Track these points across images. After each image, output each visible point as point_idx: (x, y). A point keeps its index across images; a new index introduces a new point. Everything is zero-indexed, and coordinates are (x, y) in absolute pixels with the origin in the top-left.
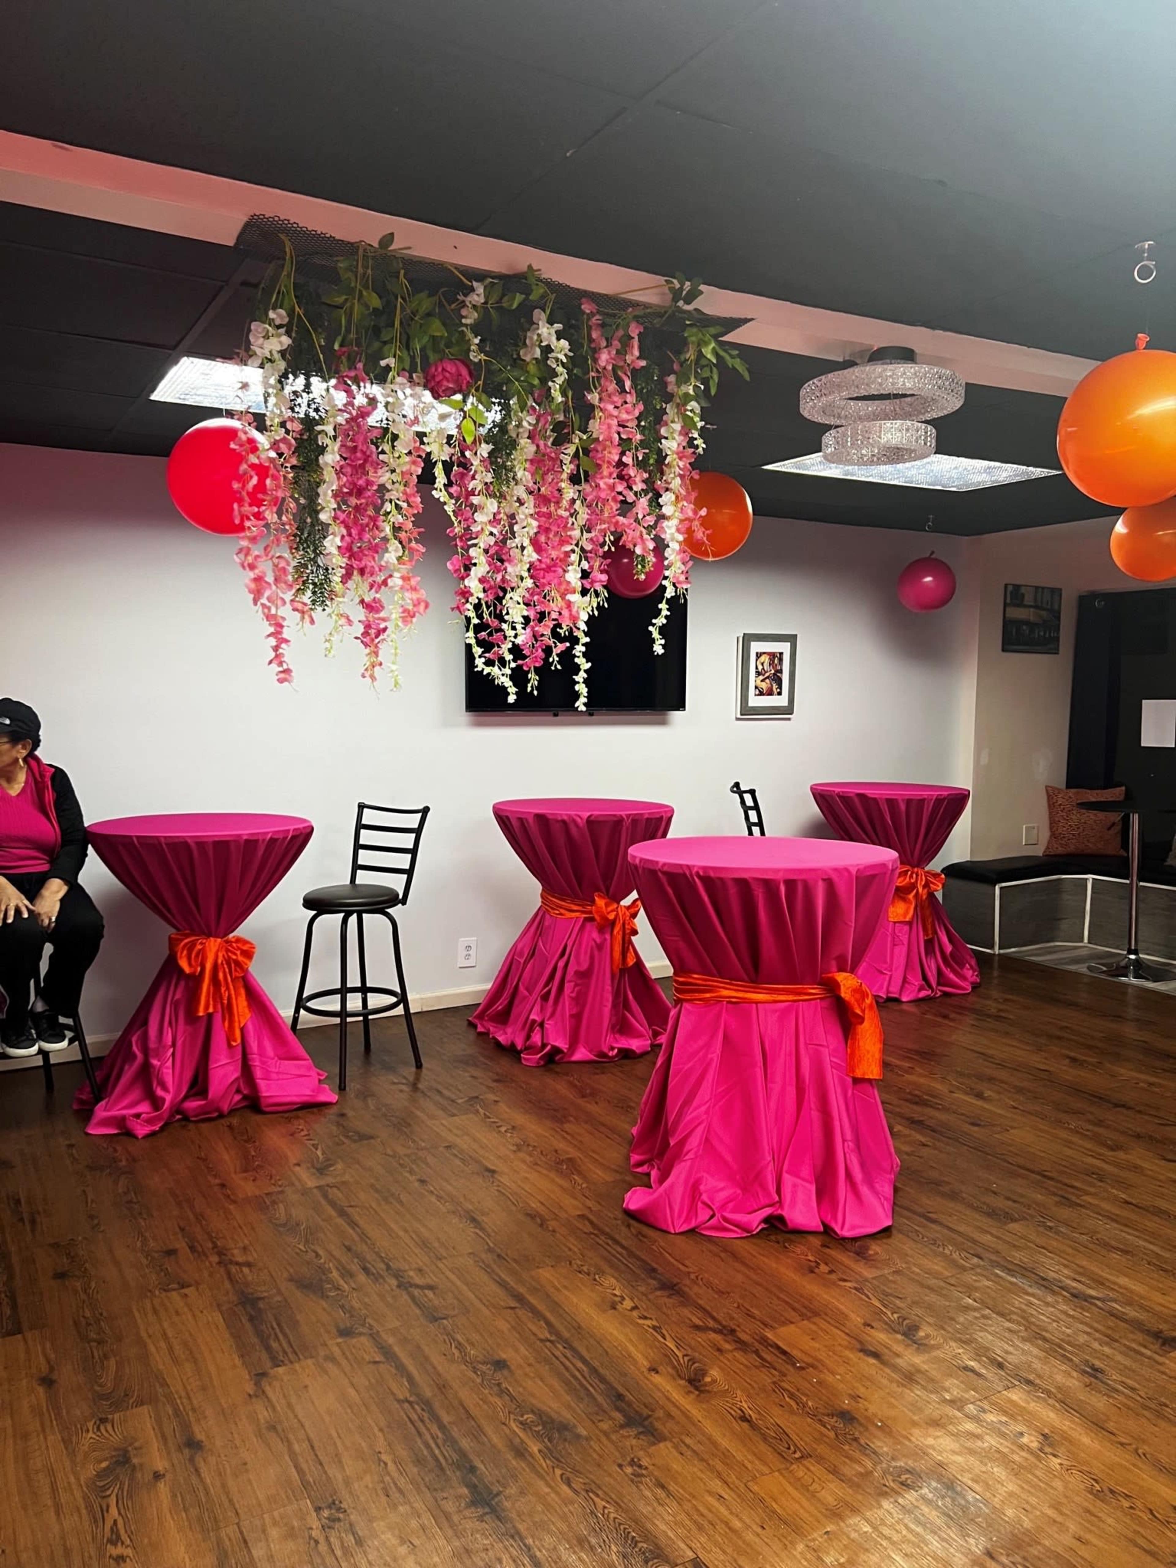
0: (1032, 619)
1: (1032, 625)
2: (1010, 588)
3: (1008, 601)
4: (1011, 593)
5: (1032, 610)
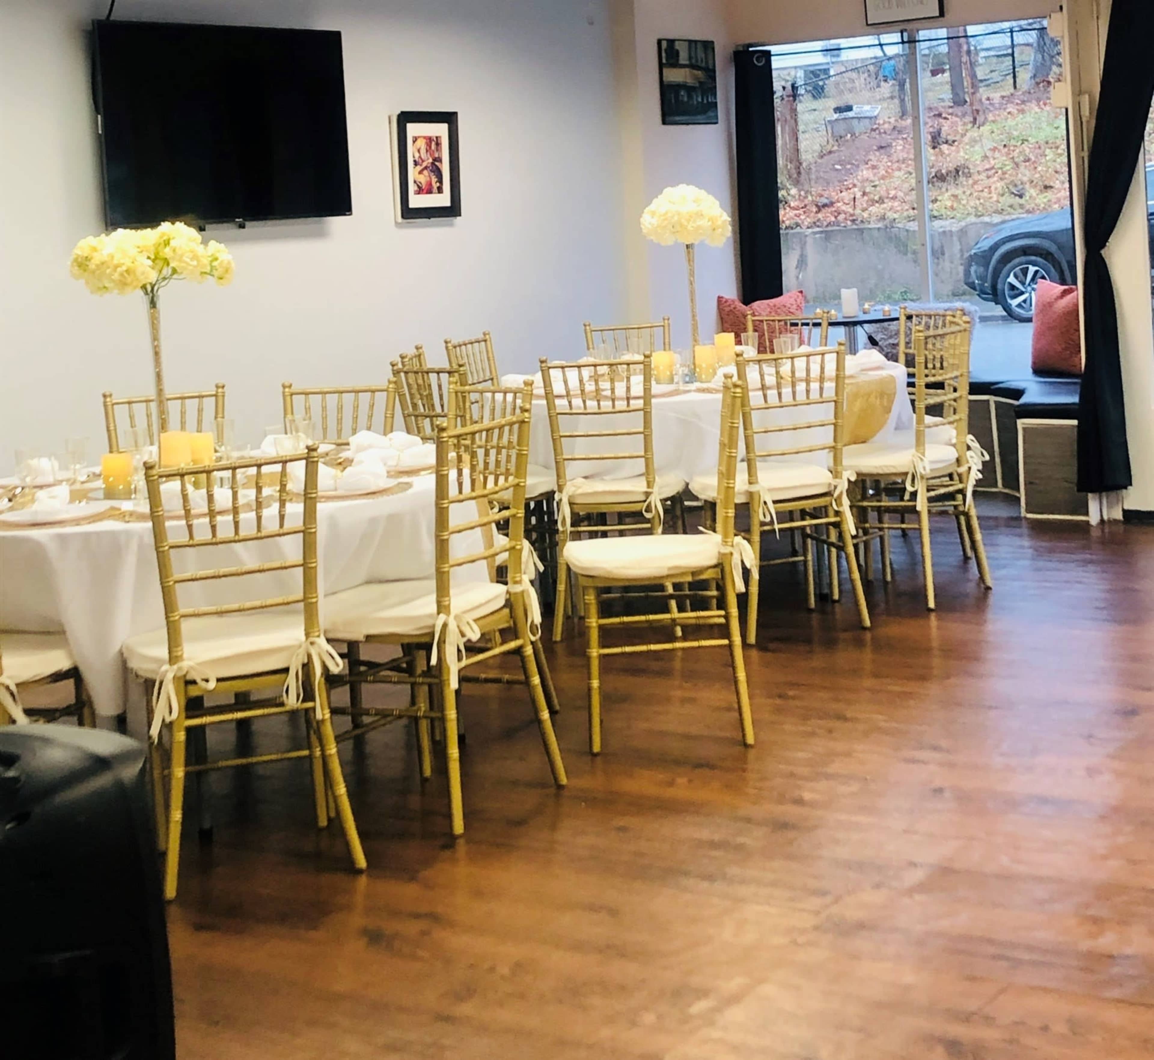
0: (690, 81)
1: (690, 90)
2: (664, 44)
3: (664, 61)
4: (666, 50)
5: (687, 70)
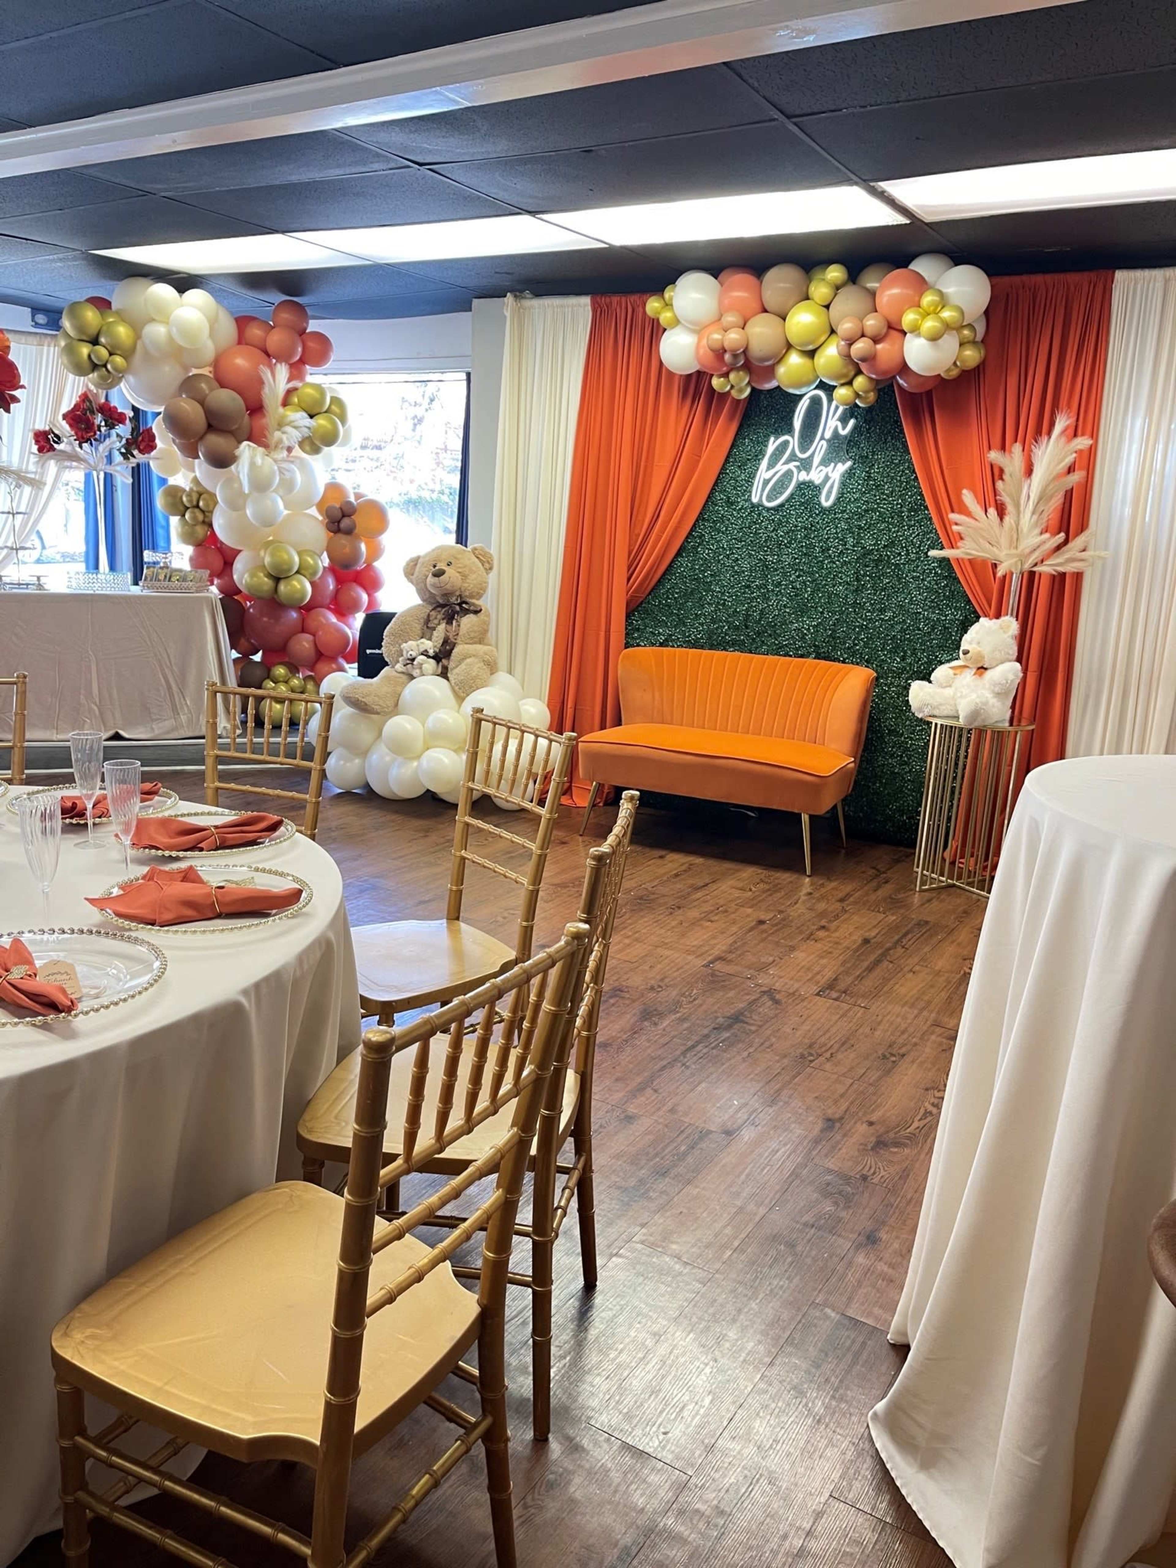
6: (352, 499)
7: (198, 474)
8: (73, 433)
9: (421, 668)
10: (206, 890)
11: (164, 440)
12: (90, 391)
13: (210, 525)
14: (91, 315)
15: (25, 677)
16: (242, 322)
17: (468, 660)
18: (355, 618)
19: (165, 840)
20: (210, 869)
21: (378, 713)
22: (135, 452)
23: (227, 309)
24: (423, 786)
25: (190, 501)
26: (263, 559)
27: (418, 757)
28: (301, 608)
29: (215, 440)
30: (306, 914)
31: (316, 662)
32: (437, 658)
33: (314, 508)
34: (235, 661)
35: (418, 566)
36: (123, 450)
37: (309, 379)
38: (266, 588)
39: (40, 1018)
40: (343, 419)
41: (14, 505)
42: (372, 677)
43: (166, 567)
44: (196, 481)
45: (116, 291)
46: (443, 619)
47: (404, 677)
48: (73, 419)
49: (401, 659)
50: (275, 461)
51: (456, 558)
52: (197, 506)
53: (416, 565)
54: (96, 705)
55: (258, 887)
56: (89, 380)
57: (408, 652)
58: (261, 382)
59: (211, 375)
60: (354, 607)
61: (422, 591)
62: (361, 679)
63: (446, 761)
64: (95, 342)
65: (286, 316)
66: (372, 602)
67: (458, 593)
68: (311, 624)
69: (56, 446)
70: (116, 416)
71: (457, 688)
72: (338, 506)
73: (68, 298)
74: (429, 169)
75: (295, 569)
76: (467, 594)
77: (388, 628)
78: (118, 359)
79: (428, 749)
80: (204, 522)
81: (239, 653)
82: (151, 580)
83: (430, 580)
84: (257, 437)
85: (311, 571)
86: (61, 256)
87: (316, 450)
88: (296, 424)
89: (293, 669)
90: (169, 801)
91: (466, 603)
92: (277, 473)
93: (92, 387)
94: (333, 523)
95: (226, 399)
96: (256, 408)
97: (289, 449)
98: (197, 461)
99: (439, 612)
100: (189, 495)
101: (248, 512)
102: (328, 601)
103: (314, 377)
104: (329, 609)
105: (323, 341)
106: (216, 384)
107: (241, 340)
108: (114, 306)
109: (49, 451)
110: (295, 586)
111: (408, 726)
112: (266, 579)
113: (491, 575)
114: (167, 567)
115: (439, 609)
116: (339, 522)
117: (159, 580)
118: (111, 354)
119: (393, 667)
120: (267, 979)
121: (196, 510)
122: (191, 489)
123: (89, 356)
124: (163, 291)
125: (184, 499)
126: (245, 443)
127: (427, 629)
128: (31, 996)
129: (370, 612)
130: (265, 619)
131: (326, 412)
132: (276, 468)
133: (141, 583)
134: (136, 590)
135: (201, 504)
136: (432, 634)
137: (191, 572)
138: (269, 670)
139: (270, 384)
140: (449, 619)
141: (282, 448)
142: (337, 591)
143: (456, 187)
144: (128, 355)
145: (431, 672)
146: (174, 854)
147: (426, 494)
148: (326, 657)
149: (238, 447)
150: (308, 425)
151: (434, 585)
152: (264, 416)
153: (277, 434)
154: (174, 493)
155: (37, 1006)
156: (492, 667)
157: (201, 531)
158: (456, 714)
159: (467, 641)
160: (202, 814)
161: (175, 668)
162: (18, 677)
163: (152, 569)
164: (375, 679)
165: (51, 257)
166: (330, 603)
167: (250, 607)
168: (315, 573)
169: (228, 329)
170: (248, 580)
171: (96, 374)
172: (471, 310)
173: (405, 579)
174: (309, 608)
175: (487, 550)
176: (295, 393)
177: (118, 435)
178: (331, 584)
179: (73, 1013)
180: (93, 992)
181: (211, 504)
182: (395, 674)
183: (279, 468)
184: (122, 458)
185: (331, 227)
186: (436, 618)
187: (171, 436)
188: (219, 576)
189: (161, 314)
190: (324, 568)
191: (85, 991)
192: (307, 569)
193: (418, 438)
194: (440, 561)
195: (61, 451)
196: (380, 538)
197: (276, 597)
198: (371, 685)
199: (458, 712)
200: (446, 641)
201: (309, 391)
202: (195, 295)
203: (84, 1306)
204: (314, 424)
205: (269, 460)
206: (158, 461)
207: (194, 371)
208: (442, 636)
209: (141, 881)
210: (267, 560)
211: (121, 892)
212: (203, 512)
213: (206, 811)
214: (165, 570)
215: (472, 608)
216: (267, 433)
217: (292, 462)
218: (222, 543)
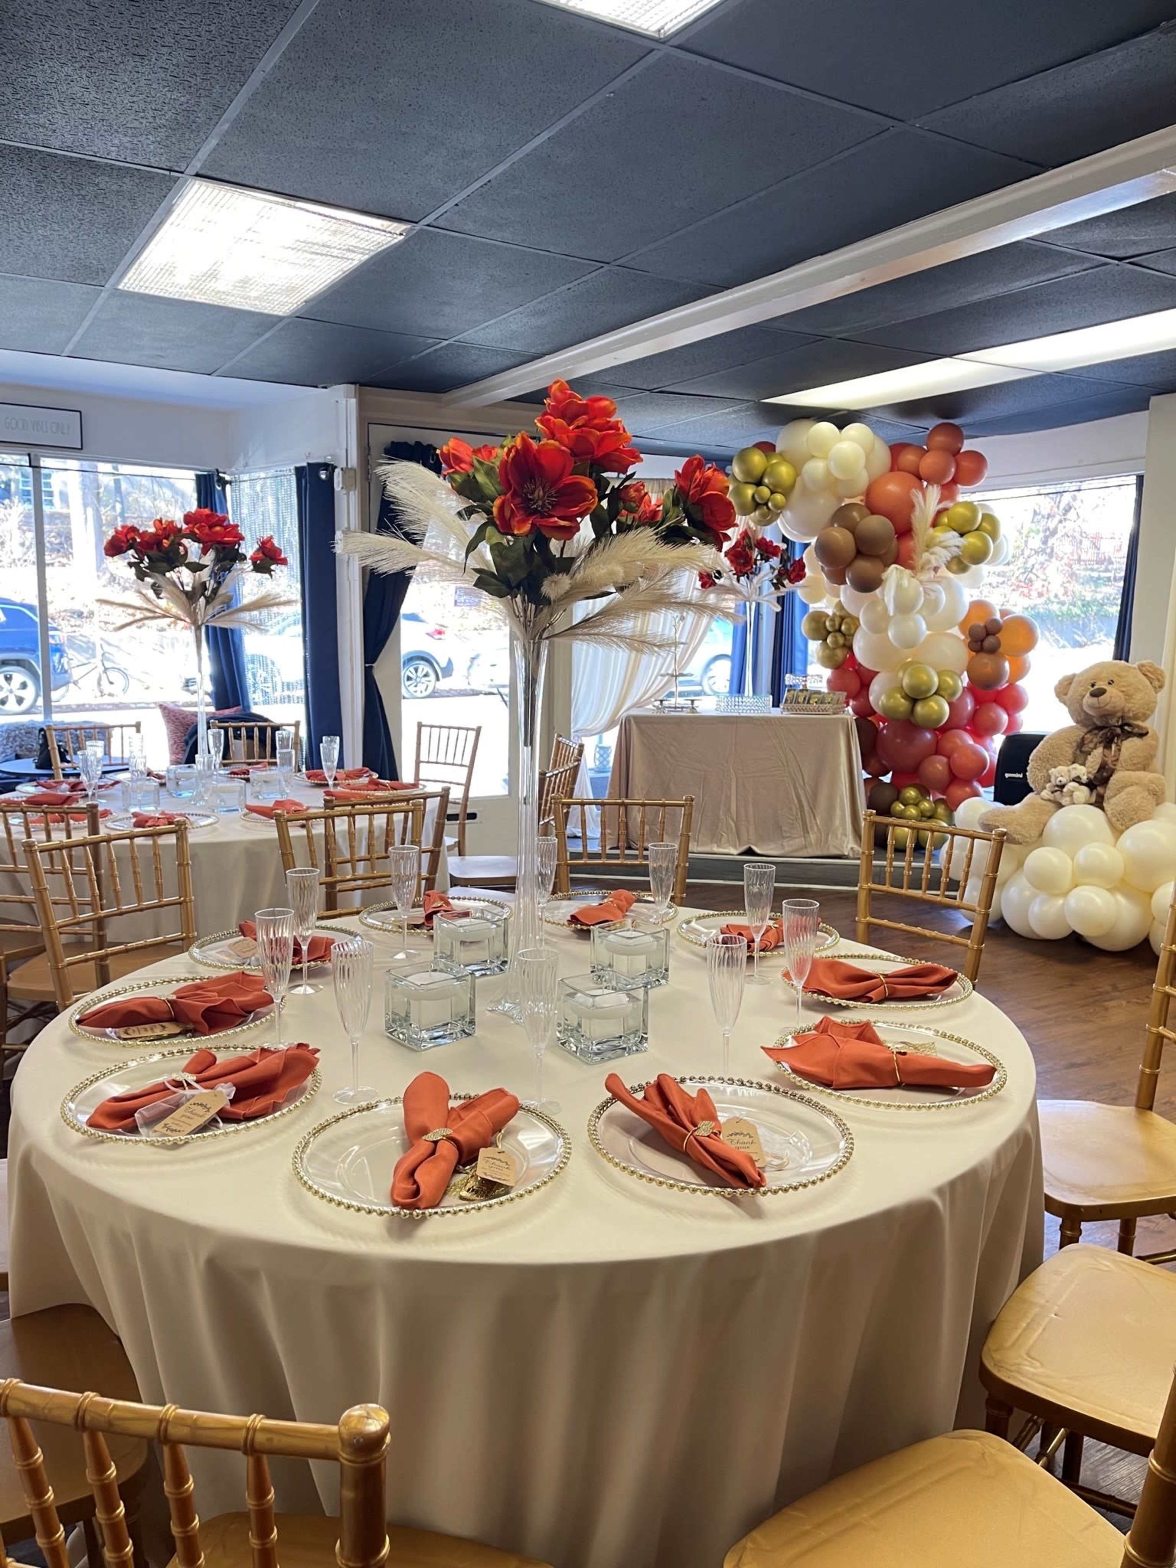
6: (998, 616)
7: (842, 599)
8: (733, 569)
9: (1071, 796)
10: (886, 1055)
11: (814, 569)
12: (750, 528)
13: (850, 648)
14: (757, 459)
15: (692, 800)
16: (896, 449)
17: (1130, 789)
18: (992, 740)
19: (834, 986)
20: (885, 1025)
21: (1020, 843)
22: (786, 582)
23: (883, 439)
24: (1070, 927)
25: (833, 626)
26: (902, 680)
27: (1065, 894)
28: (935, 730)
29: (864, 566)
30: (1001, 1099)
31: (948, 786)
32: (1091, 785)
33: (957, 628)
34: (866, 780)
35: (1073, 685)
36: (775, 581)
37: (961, 498)
38: (902, 709)
39: (729, 1190)
40: (994, 534)
41: (678, 636)
42: (1013, 804)
43: (805, 690)
44: (840, 606)
45: (781, 435)
46: (1100, 742)
47: (1051, 806)
48: (733, 555)
49: (1048, 785)
50: (921, 582)
51: (1118, 676)
52: (839, 630)
53: (1070, 683)
54: (733, 820)
55: (941, 1056)
56: (751, 518)
57: (1056, 778)
58: (912, 506)
59: (863, 504)
60: (993, 728)
61: (1077, 713)
62: (999, 805)
63: (1098, 900)
64: (759, 483)
65: (940, 439)
66: (1012, 724)
67: (1119, 714)
68: (947, 746)
69: (717, 581)
70: (771, 550)
71: (1114, 819)
72: (982, 624)
73: (736, 446)
74: (1130, 263)
75: (933, 691)
76: (1131, 714)
77: (1035, 751)
78: (779, 497)
79: (1076, 886)
80: (844, 646)
81: (869, 773)
82: (791, 703)
83: (1088, 700)
84: (903, 560)
85: (949, 691)
86: (735, 408)
87: (963, 568)
88: (945, 544)
89: (924, 791)
90: (830, 939)
91: (1129, 725)
92: (923, 594)
93: (752, 525)
94: (976, 642)
95: (876, 524)
96: (905, 531)
97: (936, 569)
98: (842, 587)
99: (1096, 734)
100: (832, 620)
101: (890, 634)
102: (965, 722)
103: (965, 495)
104: (966, 730)
105: (978, 459)
106: (866, 511)
107: (894, 466)
108: (778, 449)
109: (710, 586)
110: (932, 707)
111: (1055, 860)
112: (903, 700)
113: (1159, 694)
114: (807, 690)
115: (1096, 732)
116: (982, 641)
117: (799, 703)
118: (772, 493)
119: (1038, 794)
120: (963, 1177)
121: (838, 634)
122: (834, 614)
123: (753, 497)
124: (826, 428)
125: (828, 623)
126: (894, 566)
127: (1081, 753)
128: (720, 1161)
129: (1011, 734)
130: (898, 741)
131: (976, 530)
132: (921, 589)
133: (781, 706)
134: (776, 712)
135: (843, 628)
136: (1086, 759)
137: (829, 693)
138: (899, 792)
139: (920, 506)
140: (1108, 743)
141: (929, 569)
142: (975, 712)
143: (1158, 276)
144: (787, 492)
145: (1083, 800)
146: (844, 1003)
147: (1055, 607)
148: (961, 779)
149: (884, 571)
150: (957, 544)
151: (1091, 707)
152: (912, 538)
153: (926, 556)
154: (818, 618)
155: (723, 1171)
156: (1158, 797)
157: (840, 654)
158: (1112, 849)
159: (1129, 768)
160: (866, 957)
161: (808, 788)
162: (686, 800)
163: (792, 692)
164: (1018, 805)
165: (727, 410)
166: (968, 724)
167: (884, 728)
168: (953, 694)
169: (882, 456)
170: (885, 701)
171: (757, 513)
172: (1148, 409)
173: (1057, 700)
174: (945, 729)
175: (1157, 666)
176: (945, 513)
177: (771, 567)
178: (969, 704)
179: (762, 1189)
180: (776, 1162)
181: (853, 628)
182: (1040, 801)
183: (924, 589)
184: (773, 589)
185: (1004, 341)
186: (1091, 741)
187: (820, 564)
188: (855, 698)
189: (821, 450)
190: (964, 688)
191: (768, 1159)
192: (945, 690)
193: (1048, 551)
194: (1101, 680)
195: (721, 586)
196: (1026, 656)
197: (912, 719)
198: (1014, 812)
199: (1115, 846)
200: (1103, 767)
201: (961, 510)
202: (855, 429)
203: (755, 1534)
204: (965, 543)
205: (914, 581)
206: (806, 590)
207: (847, 501)
208: (1099, 761)
209: (813, 1032)
210: (906, 681)
211: (795, 1044)
212: (844, 635)
213: (871, 954)
214: (805, 693)
215: (1136, 730)
216: (914, 556)
217: (939, 582)
218: (860, 665)
